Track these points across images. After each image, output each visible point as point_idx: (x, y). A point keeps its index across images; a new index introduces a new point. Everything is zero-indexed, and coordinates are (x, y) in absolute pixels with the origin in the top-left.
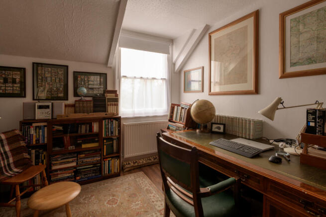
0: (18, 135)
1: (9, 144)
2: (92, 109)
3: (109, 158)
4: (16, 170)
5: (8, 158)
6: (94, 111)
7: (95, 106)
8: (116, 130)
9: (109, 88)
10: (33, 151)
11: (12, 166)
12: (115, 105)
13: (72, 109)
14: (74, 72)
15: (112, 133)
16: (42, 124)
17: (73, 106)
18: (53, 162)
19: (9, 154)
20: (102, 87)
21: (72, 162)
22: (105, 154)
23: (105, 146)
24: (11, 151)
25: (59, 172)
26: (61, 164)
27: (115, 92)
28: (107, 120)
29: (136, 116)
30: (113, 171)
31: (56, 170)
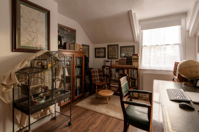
0: (101, 70)
1: (98, 73)
2: (126, 63)
3: (133, 88)
4: (99, 81)
5: (97, 77)
6: (127, 64)
7: (127, 62)
8: (136, 75)
9: (136, 53)
10: (105, 77)
11: (99, 80)
12: (136, 62)
13: (118, 63)
14: (120, 47)
15: (134, 76)
16: (108, 68)
17: (119, 61)
18: (111, 83)
19: (98, 76)
20: (132, 52)
21: (117, 85)
22: (130, 86)
23: (130, 82)
24: (99, 75)
25: (112, 87)
26: (113, 84)
27: (137, 55)
28: (131, 69)
29: (151, 69)
30: (134, 95)
31: (112, 86)
